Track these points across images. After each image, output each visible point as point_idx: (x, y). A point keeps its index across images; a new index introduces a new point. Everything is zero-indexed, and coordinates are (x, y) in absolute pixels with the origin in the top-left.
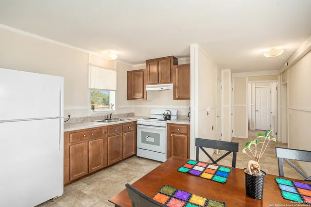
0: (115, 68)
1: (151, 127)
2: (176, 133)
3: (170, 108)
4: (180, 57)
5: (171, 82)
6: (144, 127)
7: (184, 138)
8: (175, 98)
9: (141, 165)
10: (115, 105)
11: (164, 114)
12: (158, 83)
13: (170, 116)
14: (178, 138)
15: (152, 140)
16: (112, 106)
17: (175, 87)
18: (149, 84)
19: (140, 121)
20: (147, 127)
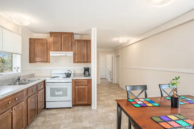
0: (20, 34)
1: (60, 84)
2: (80, 86)
3: (70, 69)
4: (77, 34)
5: (72, 50)
6: (53, 84)
7: (85, 88)
8: (75, 62)
9: (55, 114)
10: (20, 68)
11: (65, 74)
12: (61, 50)
13: (70, 74)
14: (80, 88)
15: (61, 93)
16: (18, 68)
17: (75, 54)
18: (52, 51)
19: (48, 80)
20: (55, 84)
